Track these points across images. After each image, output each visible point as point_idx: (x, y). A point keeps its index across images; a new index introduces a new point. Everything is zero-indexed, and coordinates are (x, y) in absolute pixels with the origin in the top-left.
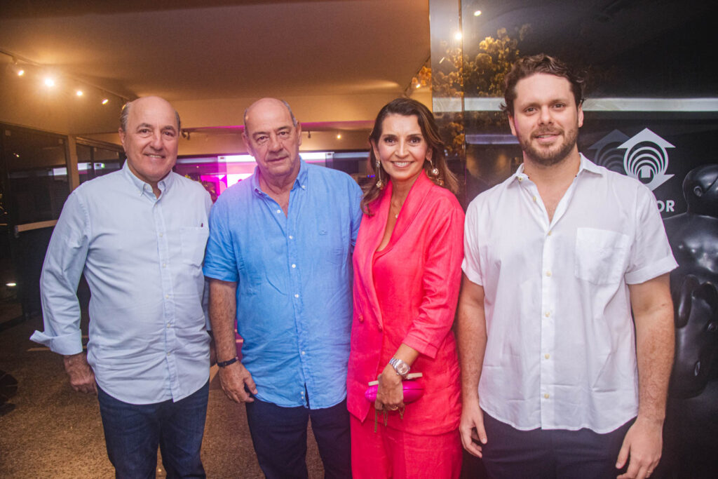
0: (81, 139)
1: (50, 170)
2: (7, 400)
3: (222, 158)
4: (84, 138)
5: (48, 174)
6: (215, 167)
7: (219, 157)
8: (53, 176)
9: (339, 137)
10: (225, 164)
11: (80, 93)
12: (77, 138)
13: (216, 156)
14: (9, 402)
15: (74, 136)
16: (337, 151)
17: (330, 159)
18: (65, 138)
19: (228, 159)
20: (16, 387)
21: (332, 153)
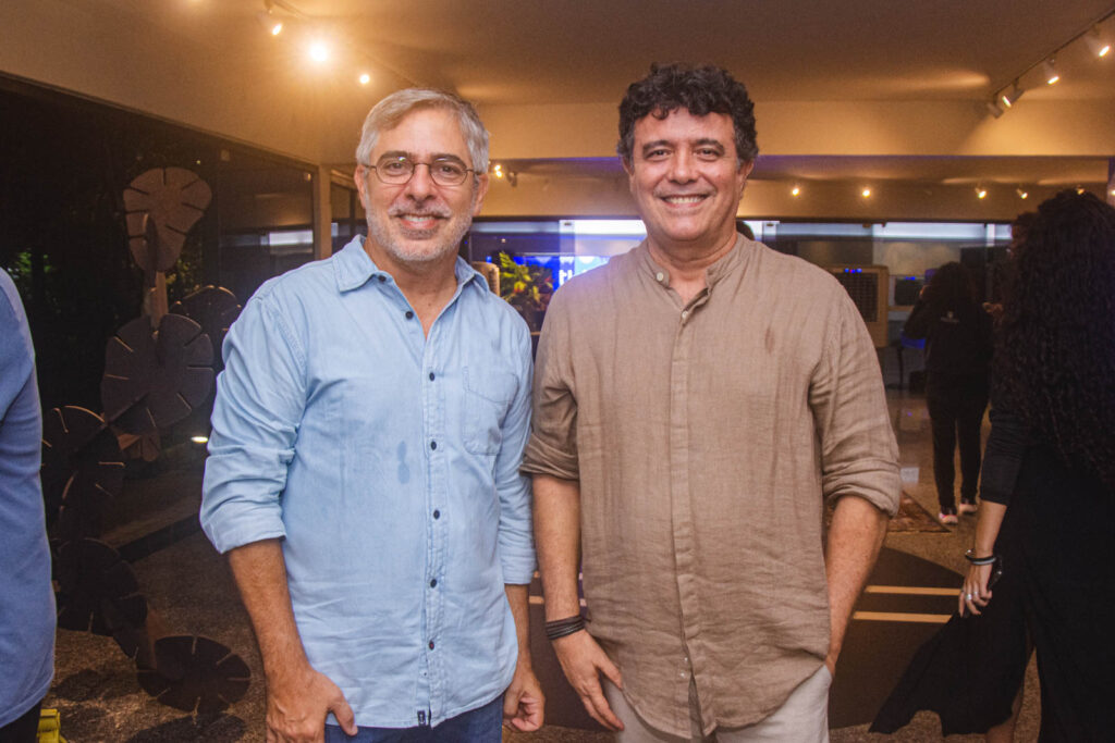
0: (339, 174)
1: (264, 235)
2: (227, 707)
3: (567, 224)
4: (343, 172)
5: (259, 241)
6: (553, 242)
7: (562, 222)
8: (268, 248)
9: (796, 192)
10: (571, 237)
11: (365, 79)
12: (334, 172)
13: (555, 219)
14: (231, 711)
15: (329, 167)
16: (784, 220)
17: (770, 236)
18: (314, 170)
19: (580, 227)
20: (248, 683)
21: (775, 223)
